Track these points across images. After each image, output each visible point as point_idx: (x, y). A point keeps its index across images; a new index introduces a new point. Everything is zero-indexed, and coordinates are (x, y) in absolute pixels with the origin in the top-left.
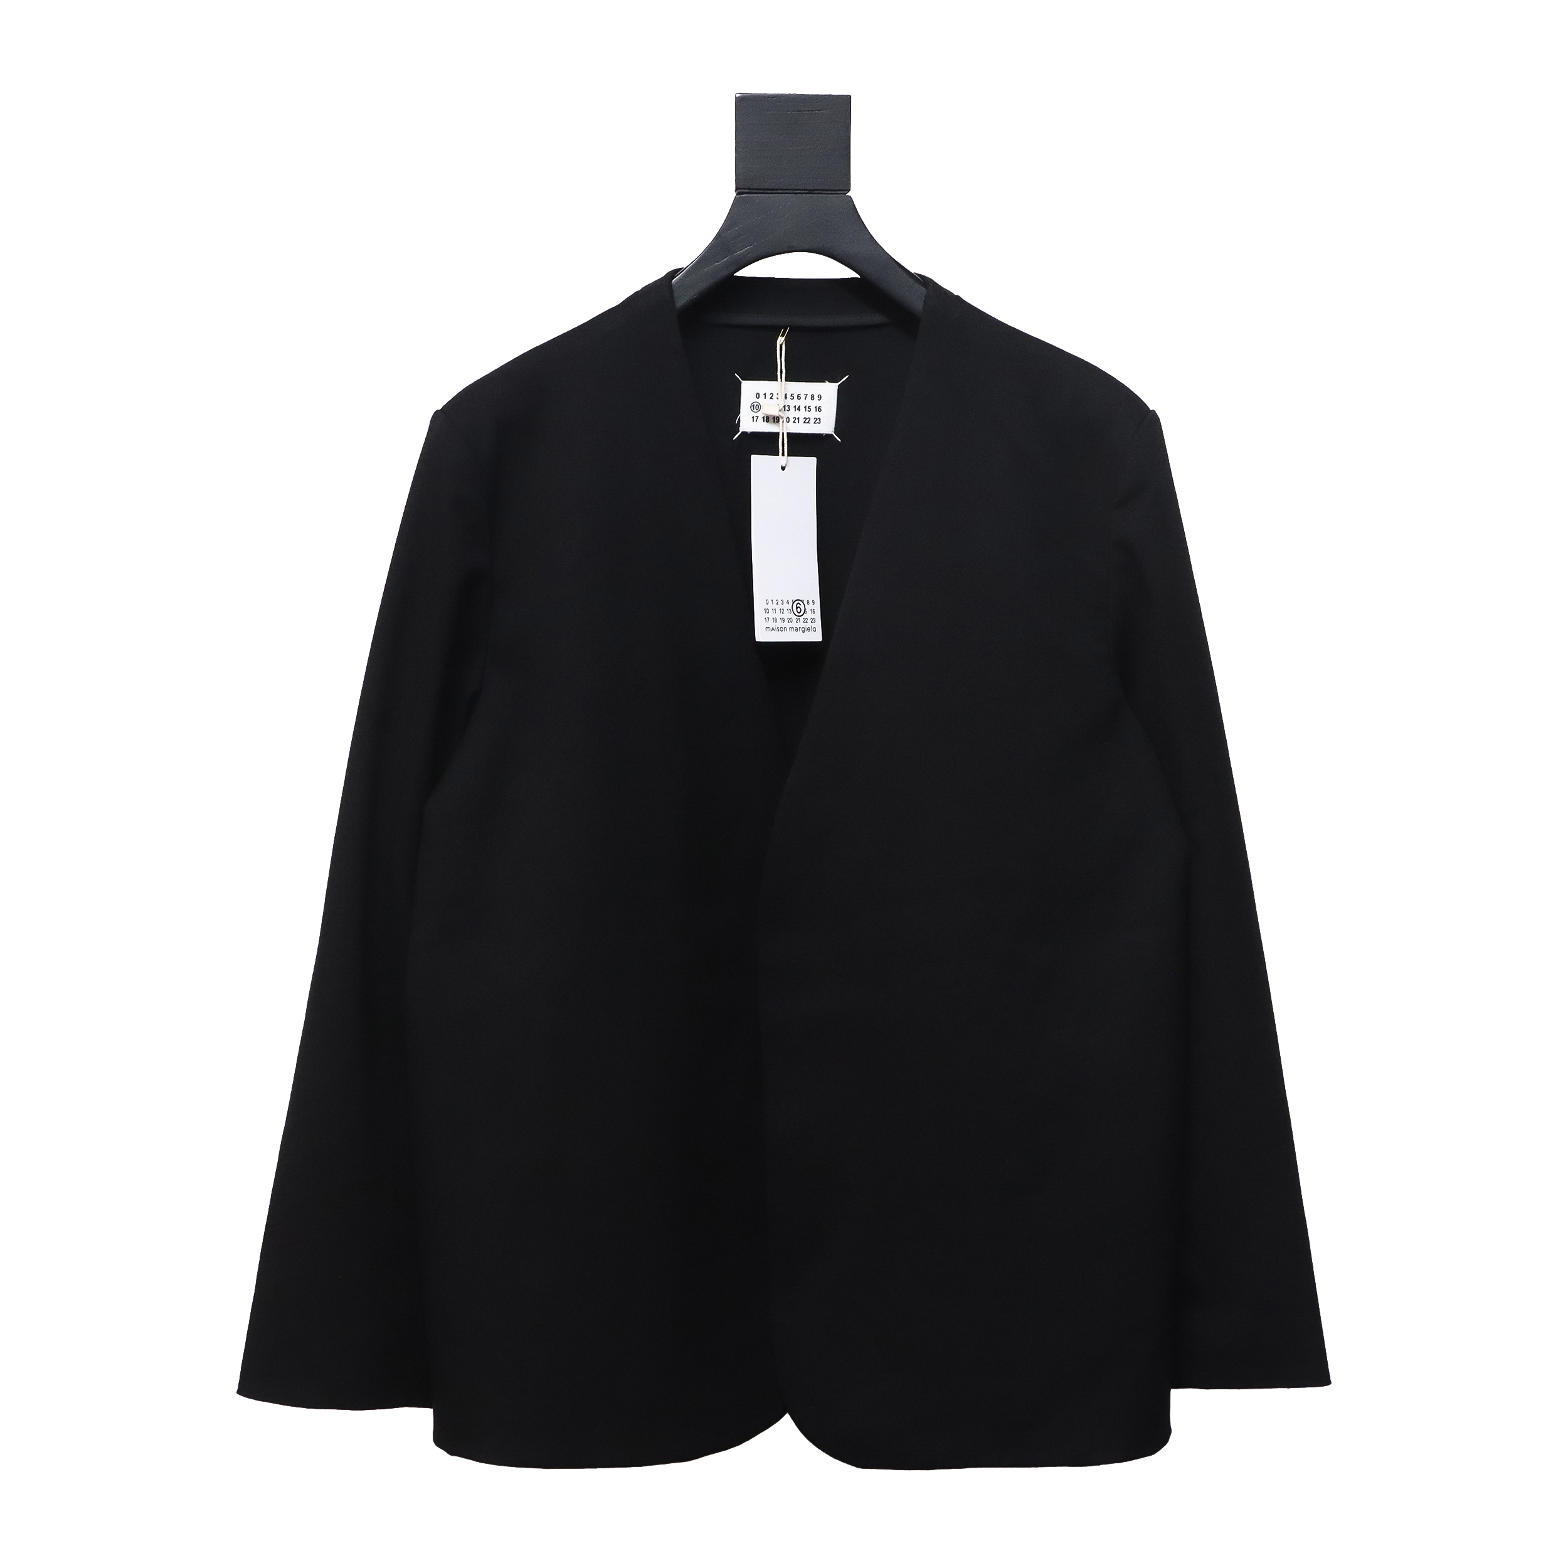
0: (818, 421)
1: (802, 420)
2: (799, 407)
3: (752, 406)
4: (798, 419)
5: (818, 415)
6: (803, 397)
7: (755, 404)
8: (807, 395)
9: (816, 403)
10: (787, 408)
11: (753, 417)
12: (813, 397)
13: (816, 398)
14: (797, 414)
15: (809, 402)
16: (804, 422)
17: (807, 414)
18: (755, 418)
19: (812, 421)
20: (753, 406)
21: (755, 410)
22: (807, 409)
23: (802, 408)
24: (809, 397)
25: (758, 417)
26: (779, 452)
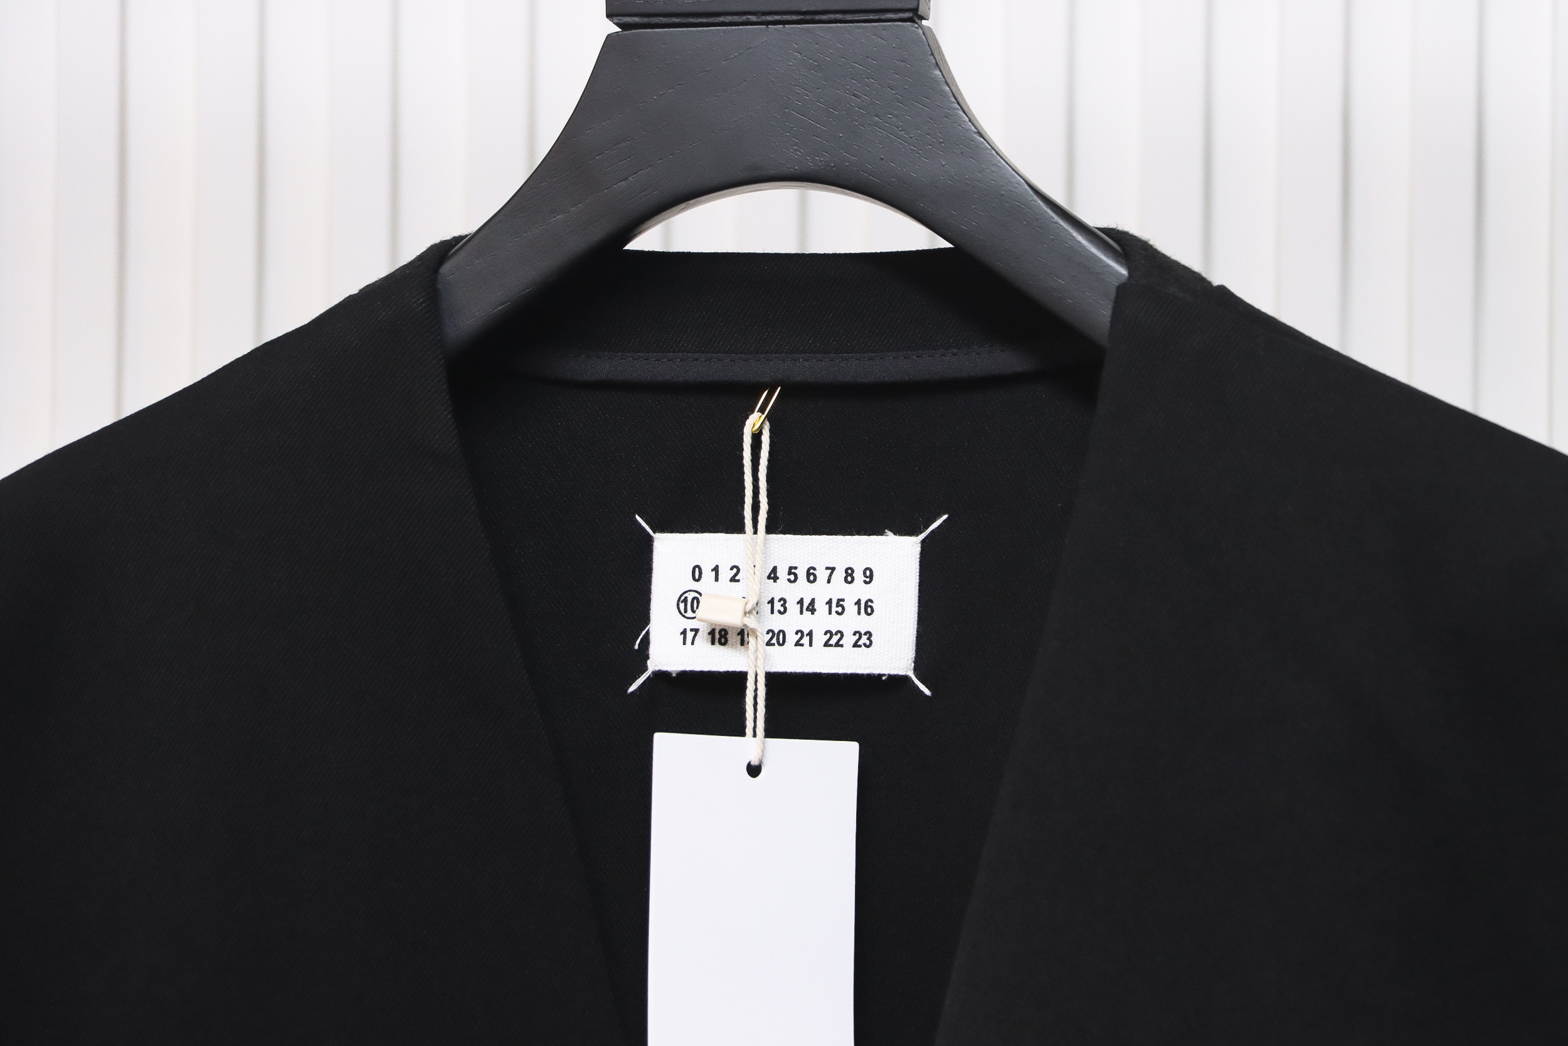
0: (864, 639)
1: (820, 638)
2: (813, 601)
3: (682, 599)
4: (810, 634)
5: (863, 623)
6: (822, 574)
7: (690, 596)
8: (833, 569)
9: (859, 590)
10: (778, 606)
11: (684, 633)
12: (849, 575)
13: (859, 576)
14: (806, 622)
15: (838, 588)
16: (826, 644)
17: (835, 623)
18: (690, 635)
19: (848, 640)
20: (685, 601)
21: (690, 614)
22: (834, 608)
23: (821, 607)
24: (839, 575)
25: (696, 631)
26: (744, 727)
